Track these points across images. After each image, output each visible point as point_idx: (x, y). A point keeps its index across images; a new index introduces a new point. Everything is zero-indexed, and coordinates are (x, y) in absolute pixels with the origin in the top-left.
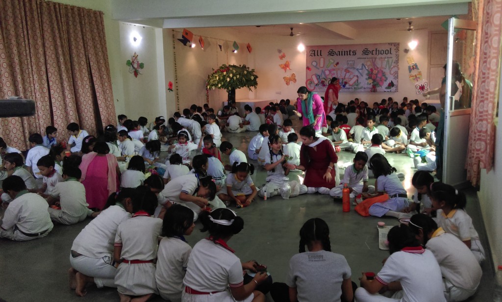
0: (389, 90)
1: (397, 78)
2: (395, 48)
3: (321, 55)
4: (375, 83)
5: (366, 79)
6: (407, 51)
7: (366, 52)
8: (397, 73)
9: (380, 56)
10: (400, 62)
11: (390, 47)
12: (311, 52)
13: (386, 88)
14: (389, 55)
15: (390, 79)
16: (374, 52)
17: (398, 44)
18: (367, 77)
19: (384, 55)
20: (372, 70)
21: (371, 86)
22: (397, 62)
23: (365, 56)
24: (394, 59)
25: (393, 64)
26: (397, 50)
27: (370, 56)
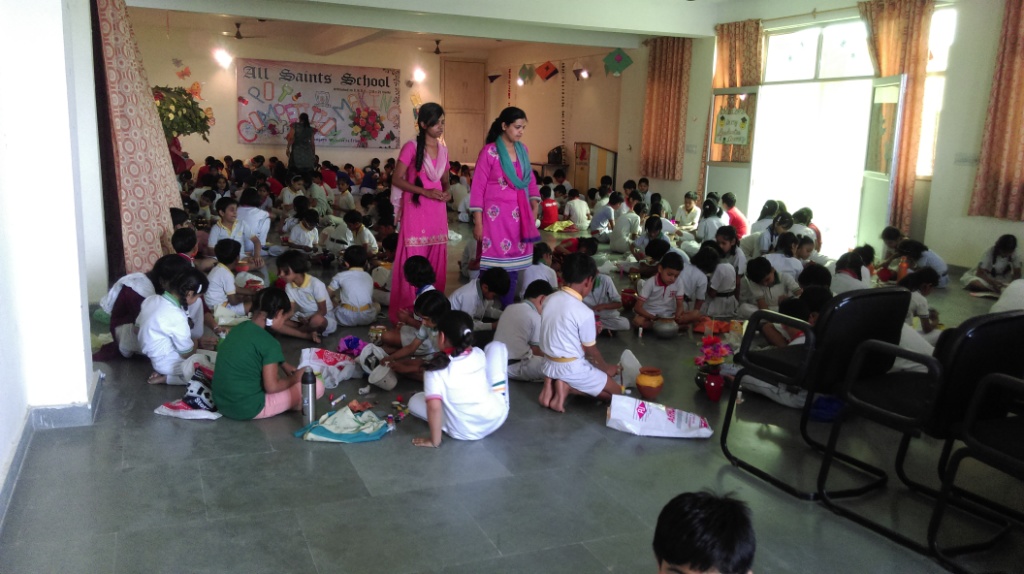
0: (387, 146)
1: (397, 126)
2: (394, 77)
3: (266, 77)
4: (365, 133)
5: (350, 125)
6: (410, 84)
7: (347, 80)
8: (398, 118)
9: (371, 88)
10: (401, 100)
11: (387, 75)
12: (246, 71)
13: (382, 142)
14: (385, 88)
15: (388, 127)
16: (362, 81)
17: (398, 72)
18: (351, 122)
19: (378, 88)
20: (358, 110)
21: (358, 138)
22: (397, 100)
23: (347, 87)
24: (393, 95)
25: (393, 104)
26: (397, 81)
27: (354, 86)
